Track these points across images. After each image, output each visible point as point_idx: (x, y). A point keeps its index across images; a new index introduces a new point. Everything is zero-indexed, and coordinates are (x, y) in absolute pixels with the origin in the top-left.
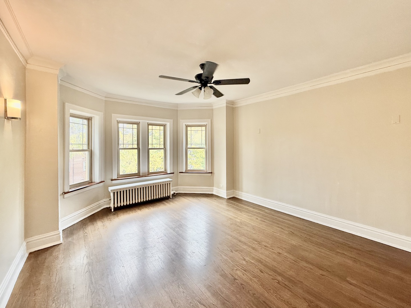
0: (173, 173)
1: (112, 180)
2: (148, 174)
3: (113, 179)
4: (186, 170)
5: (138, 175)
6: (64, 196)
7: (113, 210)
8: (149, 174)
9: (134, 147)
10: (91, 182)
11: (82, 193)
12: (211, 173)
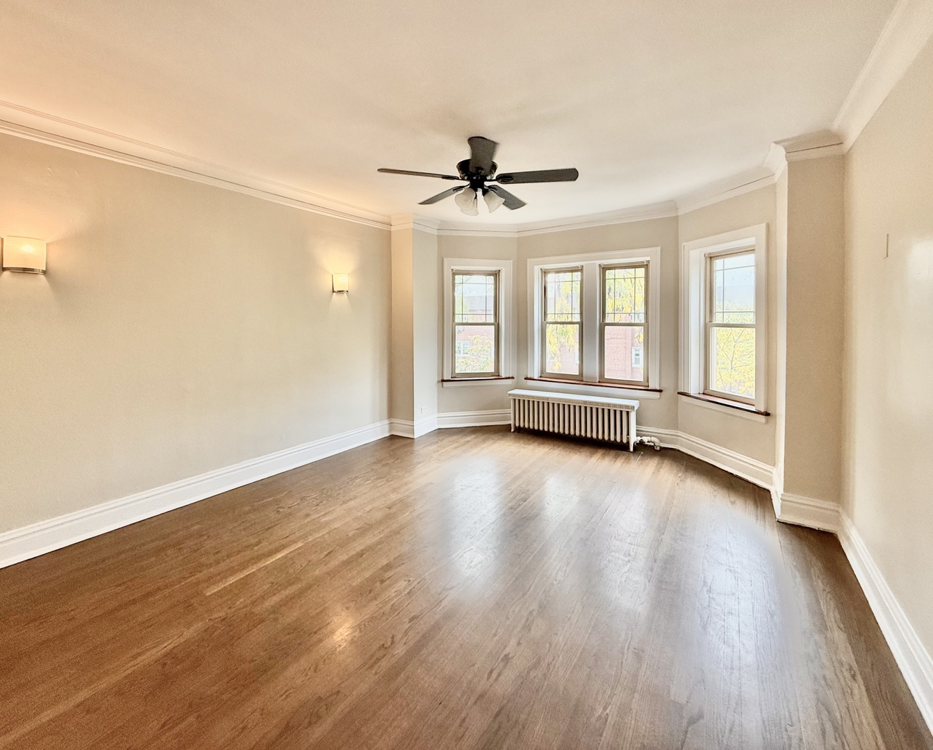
0: (660, 391)
1: (526, 379)
2: (599, 382)
3: (529, 376)
4: (706, 392)
5: (579, 379)
6: (443, 384)
7: (512, 430)
8: (603, 382)
9: (574, 320)
10: (497, 376)
11: (464, 387)
12: (767, 414)
